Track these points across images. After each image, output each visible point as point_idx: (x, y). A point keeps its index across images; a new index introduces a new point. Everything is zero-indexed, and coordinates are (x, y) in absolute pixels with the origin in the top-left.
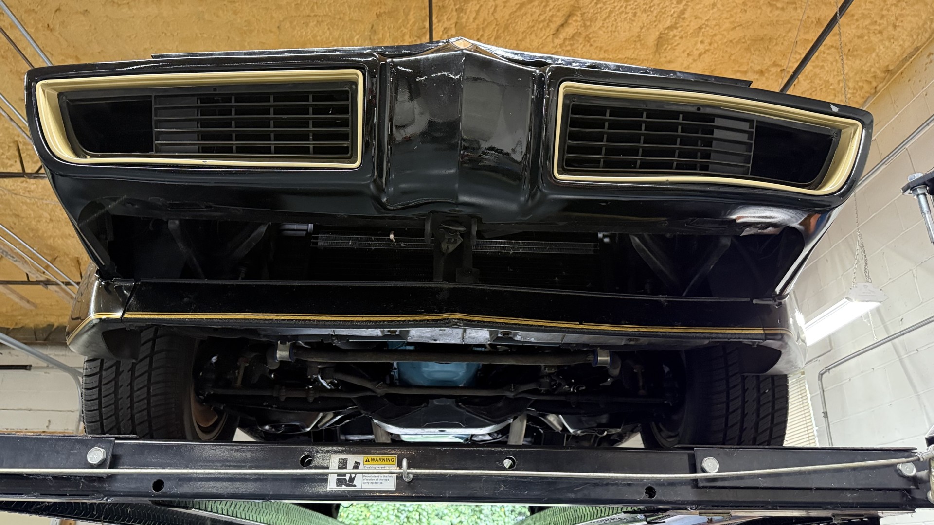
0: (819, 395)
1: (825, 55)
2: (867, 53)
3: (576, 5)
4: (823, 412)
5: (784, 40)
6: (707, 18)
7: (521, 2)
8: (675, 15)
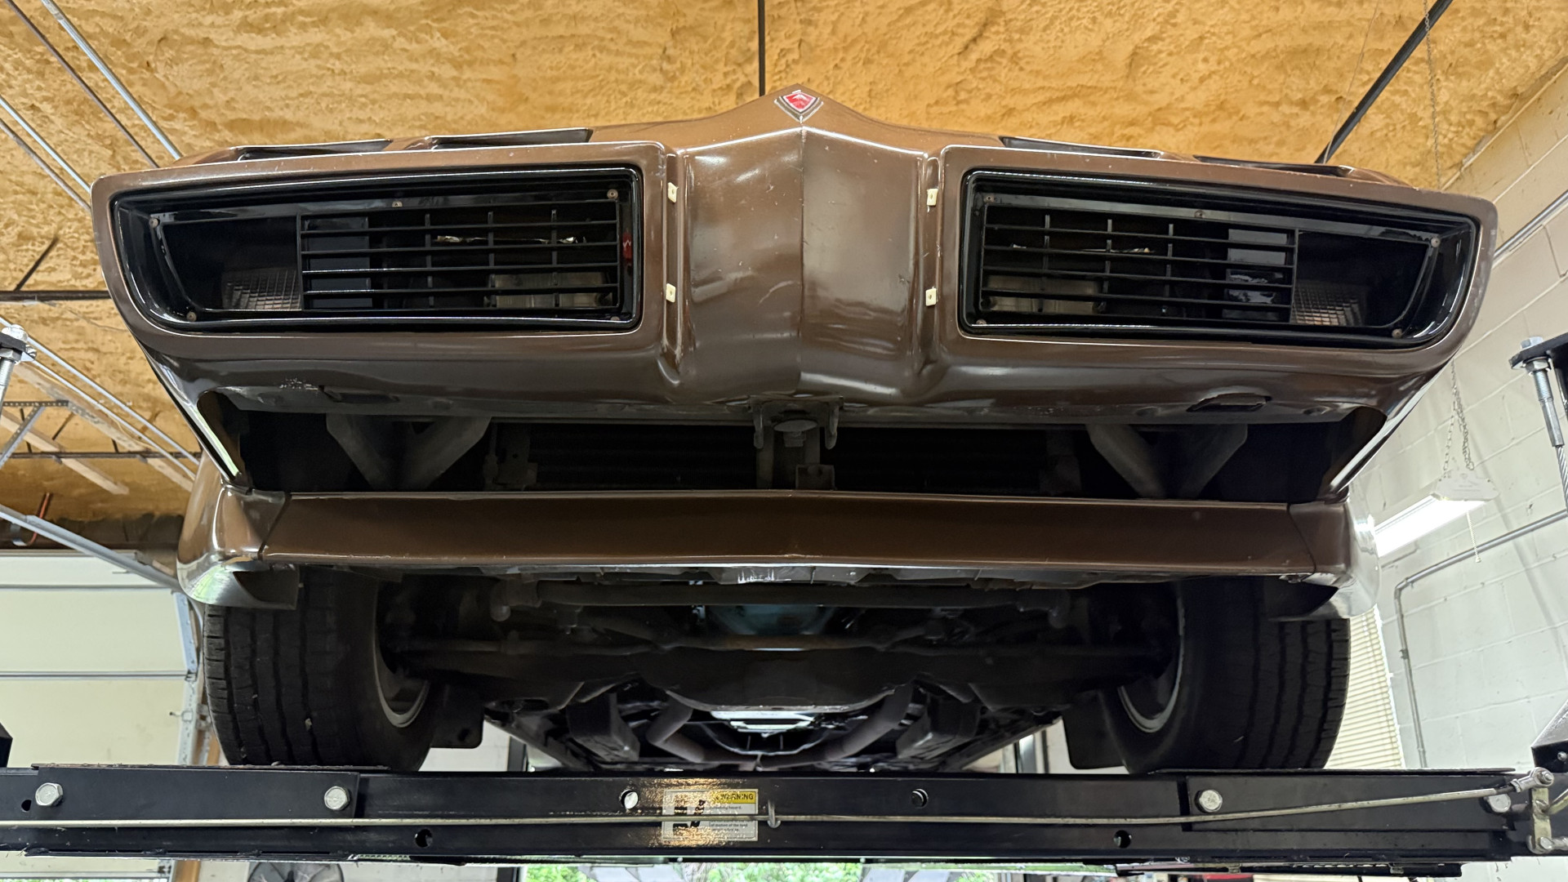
0: (1396, 624)
1: (1410, 75)
2: (1480, 70)
3: (997, 8)
4: (1402, 651)
5: (1342, 52)
6: (1213, 23)
7: (907, 6)
8: (1160, 19)
